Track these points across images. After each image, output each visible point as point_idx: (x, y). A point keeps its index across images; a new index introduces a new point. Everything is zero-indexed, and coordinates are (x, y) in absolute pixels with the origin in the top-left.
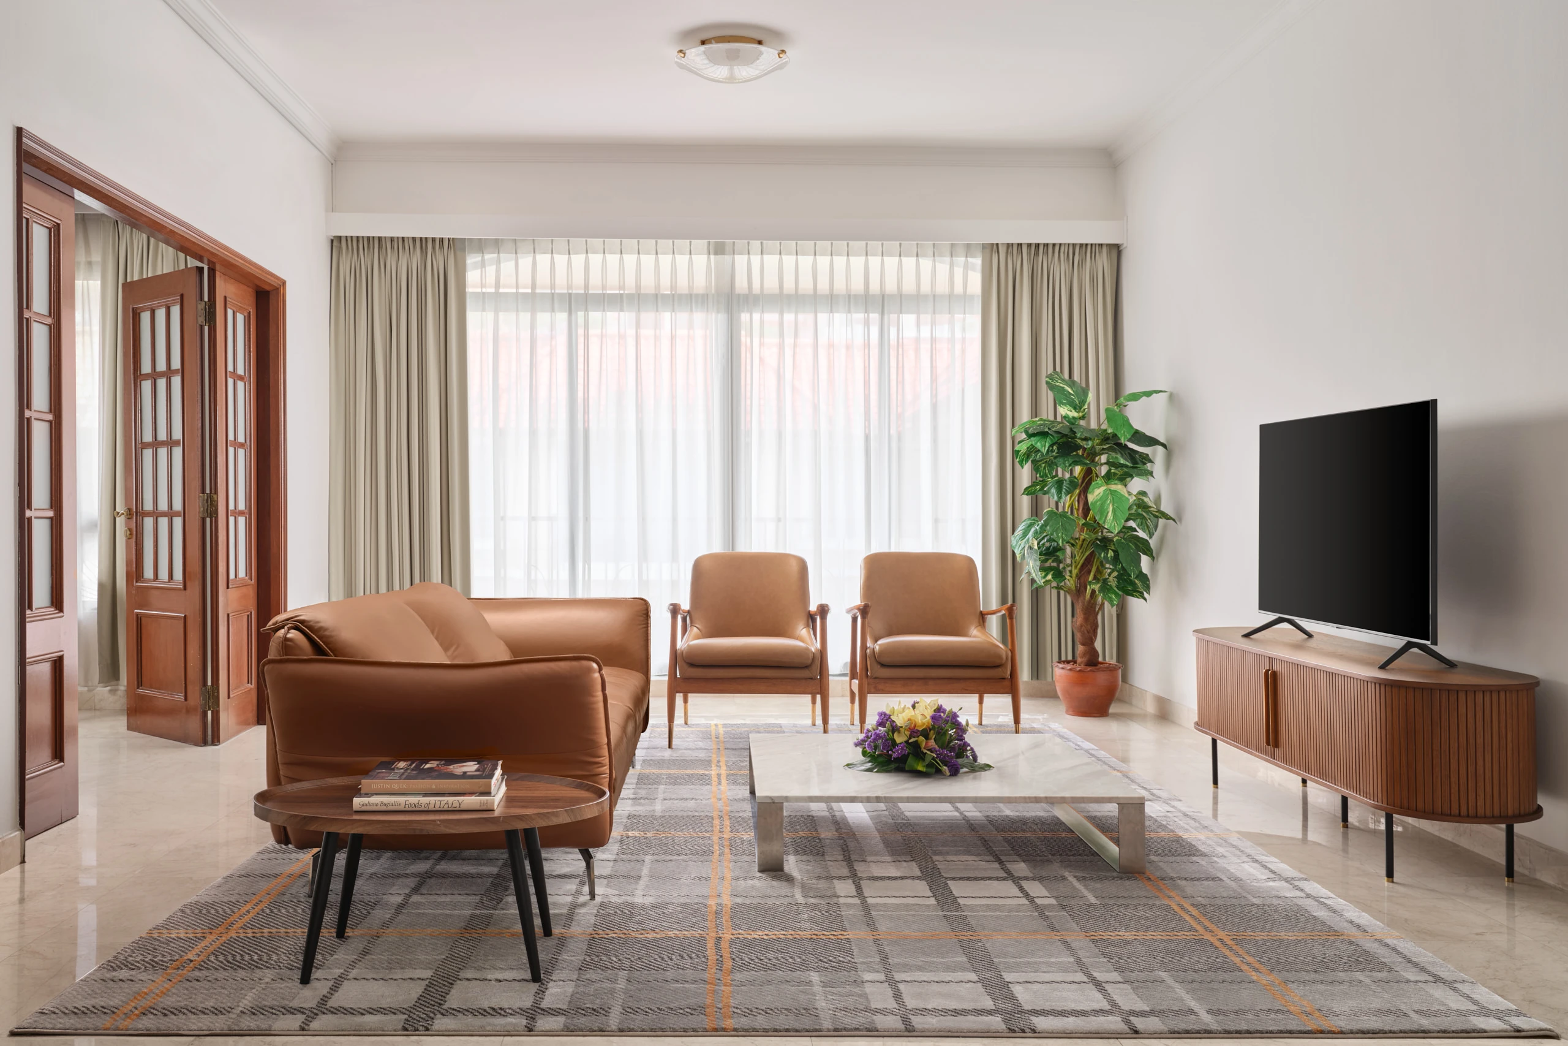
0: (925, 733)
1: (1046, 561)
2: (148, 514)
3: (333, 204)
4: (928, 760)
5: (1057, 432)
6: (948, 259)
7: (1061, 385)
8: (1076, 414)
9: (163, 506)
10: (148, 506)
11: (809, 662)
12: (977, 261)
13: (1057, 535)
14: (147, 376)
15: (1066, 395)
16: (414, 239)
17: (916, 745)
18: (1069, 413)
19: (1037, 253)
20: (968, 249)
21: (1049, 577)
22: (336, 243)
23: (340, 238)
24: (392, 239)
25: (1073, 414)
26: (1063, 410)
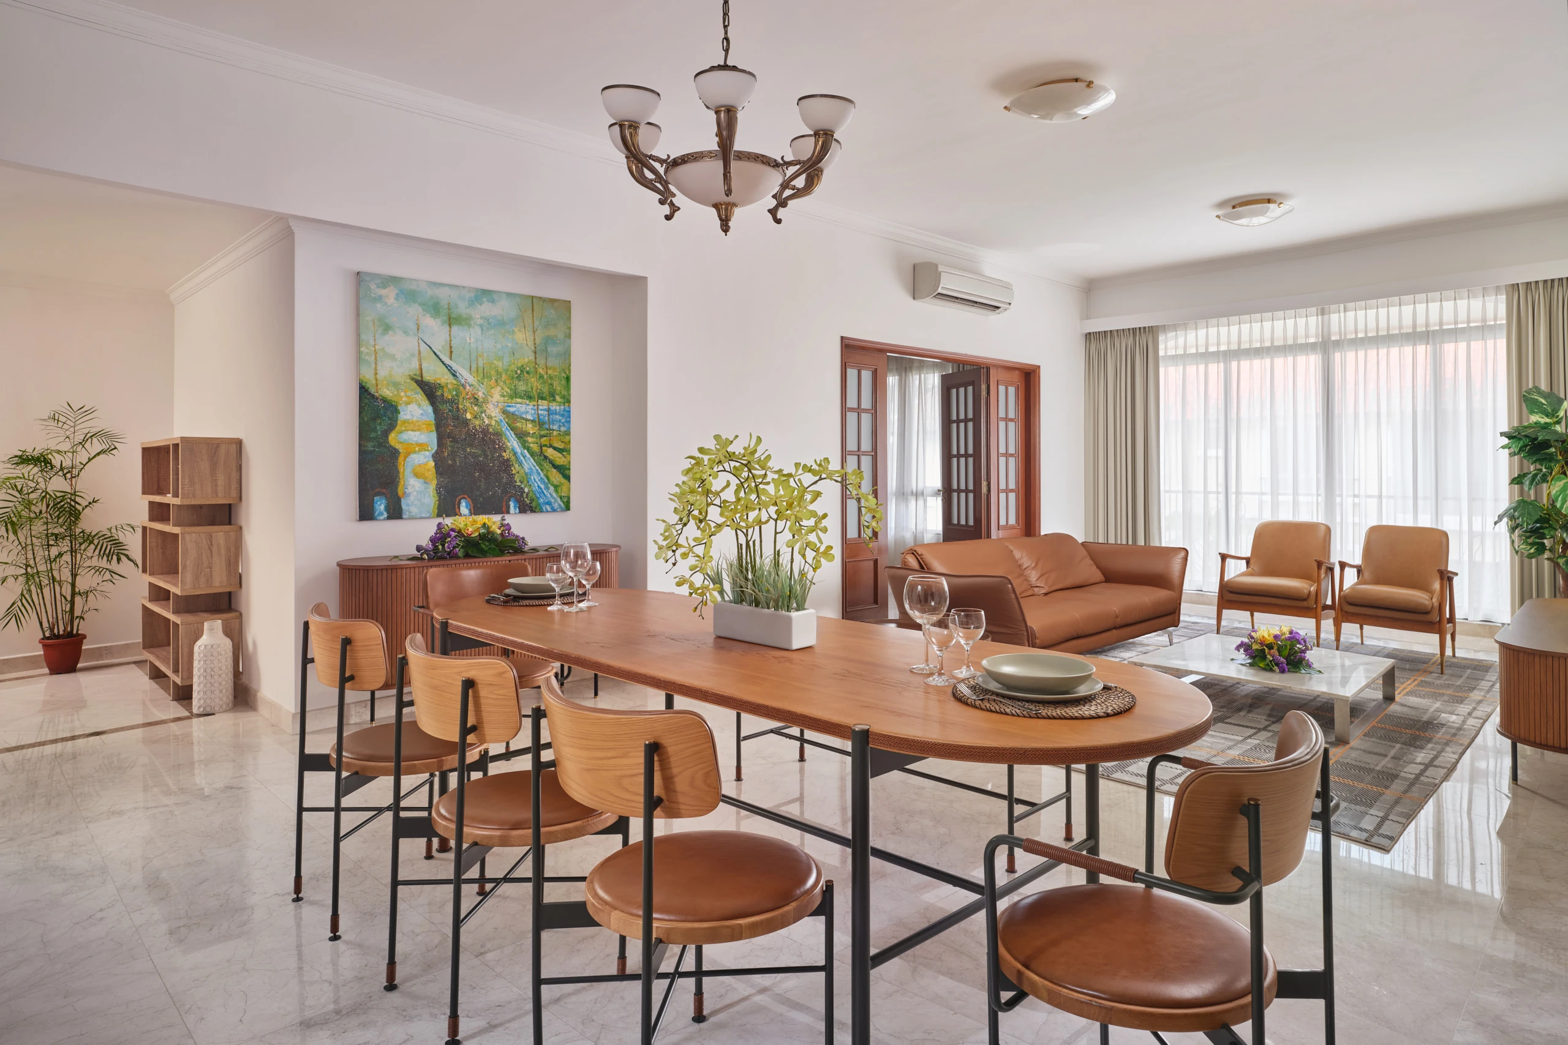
0: (1270, 647)
1: (1529, 537)
2: (955, 491)
3: (1086, 314)
4: (1268, 661)
5: (1526, 436)
6: (1481, 299)
7: (1536, 397)
8: (1548, 420)
9: (963, 487)
10: (955, 486)
11: (1306, 596)
12: (1503, 297)
13: (1523, 519)
14: (954, 422)
15: (1539, 406)
16: (1129, 329)
17: (1263, 651)
18: (1540, 420)
19: (1552, 287)
20: (1498, 289)
21: (1532, 551)
22: (1088, 336)
23: (1090, 333)
24: (1117, 330)
25: (1544, 420)
26: (1535, 418)
